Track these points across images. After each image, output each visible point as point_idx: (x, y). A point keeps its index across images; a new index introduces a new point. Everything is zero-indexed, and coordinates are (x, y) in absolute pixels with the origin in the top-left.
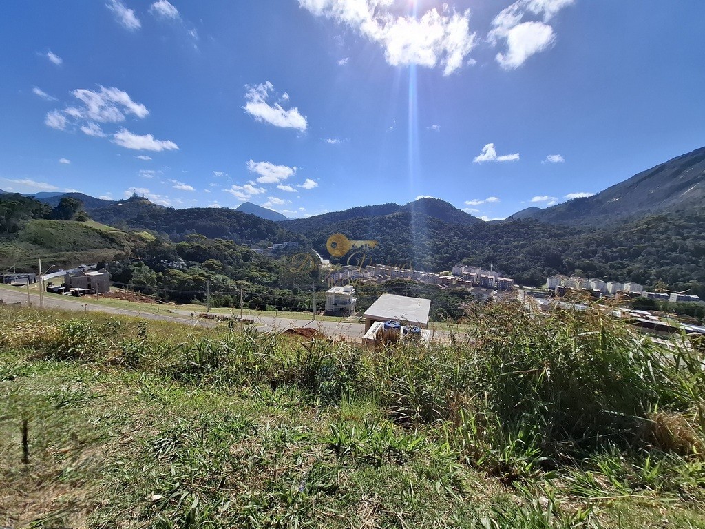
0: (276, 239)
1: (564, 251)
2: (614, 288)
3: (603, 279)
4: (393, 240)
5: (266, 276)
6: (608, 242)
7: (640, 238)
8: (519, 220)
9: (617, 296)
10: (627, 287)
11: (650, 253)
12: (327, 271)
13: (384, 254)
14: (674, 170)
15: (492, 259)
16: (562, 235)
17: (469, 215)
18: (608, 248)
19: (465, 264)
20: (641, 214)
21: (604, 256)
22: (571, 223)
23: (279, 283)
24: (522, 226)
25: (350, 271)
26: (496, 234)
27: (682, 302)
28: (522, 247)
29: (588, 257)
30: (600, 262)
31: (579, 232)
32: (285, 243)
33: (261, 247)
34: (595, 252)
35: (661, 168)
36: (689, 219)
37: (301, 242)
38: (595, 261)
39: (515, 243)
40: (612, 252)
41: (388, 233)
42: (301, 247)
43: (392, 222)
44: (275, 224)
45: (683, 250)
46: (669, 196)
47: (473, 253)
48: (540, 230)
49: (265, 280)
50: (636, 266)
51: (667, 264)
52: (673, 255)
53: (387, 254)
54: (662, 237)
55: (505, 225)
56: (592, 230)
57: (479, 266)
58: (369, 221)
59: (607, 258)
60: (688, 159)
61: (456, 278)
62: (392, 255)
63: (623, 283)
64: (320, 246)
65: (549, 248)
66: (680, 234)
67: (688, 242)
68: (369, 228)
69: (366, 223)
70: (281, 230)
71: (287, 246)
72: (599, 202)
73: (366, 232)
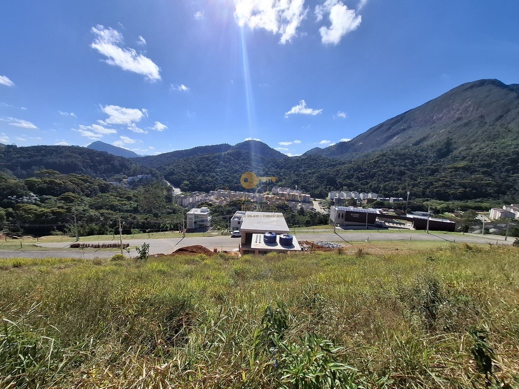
0: (130, 172)
1: (337, 175)
2: (364, 197)
3: (358, 191)
4: (228, 171)
5: (125, 205)
6: (359, 169)
7: (375, 166)
8: (310, 155)
9: (366, 201)
10: (370, 196)
11: (379, 175)
12: (178, 197)
13: (222, 182)
14: (388, 127)
15: (296, 182)
16: (335, 165)
17: (279, 153)
18: (359, 172)
19: (279, 186)
20: (374, 152)
21: (358, 178)
22: (339, 158)
23: (140, 208)
24: (312, 159)
25: (198, 196)
26: (297, 165)
27: (396, 202)
28: (313, 173)
29: (350, 179)
30: (356, 181)
31: (344, 163)
32: (140, 176)
33: (116, 180)
34: (353, 175)
35: (381, 125)
36: (396, 155)
37: (154, 175)
38: (353, 181)
39: (309, 171)
40: (361, 175)
41: (224, 166)
42: (154, 179)
43: (227, 158)
44: (128, 160)
45: (394, 173)
46: (385, 142)
47: (284, 178)
48: (323, 162)
49: (125, 208)
50: (373, 183)
51: (388, 181)
52: (390, 175)
53: (225, 181)
54: (385, 165)
55: (302, 159)
56: (350, 162)
57: (289, 187)
58: (210, 157)
59: (359, 179)
60: (394, 121)
61: (274, 197)
62: (228, 182)
63: (368, 193)
64: (171, 178)
65: (329, 174)
66: (392, 164)
67: (397, 168)
68: (210, 163)
69: (208, 159)
70: (134, 165)
71: (141, 179)
72: (353, 144)
73: (208, 166)
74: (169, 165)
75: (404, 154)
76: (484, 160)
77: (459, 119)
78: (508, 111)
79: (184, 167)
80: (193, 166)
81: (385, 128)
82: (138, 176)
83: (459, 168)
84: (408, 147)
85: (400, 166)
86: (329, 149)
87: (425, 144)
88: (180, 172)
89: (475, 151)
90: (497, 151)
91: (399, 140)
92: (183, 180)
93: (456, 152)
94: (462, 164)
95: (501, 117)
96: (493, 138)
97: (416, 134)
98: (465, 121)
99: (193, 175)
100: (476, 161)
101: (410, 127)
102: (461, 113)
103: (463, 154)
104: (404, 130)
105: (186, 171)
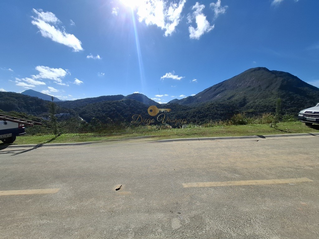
1: (187, 115)
6: (199, 112)
7: (208, 111)
11: (210, 116)
16: (186, 110)
18: (199, 114)
20: (207, 103)
21: (199, 117)
22: (189, 105)
24: (173, 105)
28: (174, 114)
29: (194, 117)
30: (197, 119)
31: (191, 109)
33: (44, 116)
34: (196, 116)
35: (211, 88)
36: (219, 104)
37: (71, 113)
40: (201, 115)
42: (72, 116)
43: (122, 104)
45: (218, 114)
46: (213, 97)
48: (179, 108)
52: (216, 116)
54: (213, 110)
55: (168, 106)
56: (195, 108)
58: (110, 103)
59: (199, 118)
64: (83, 115)
65: (182, 114)
66: (217, 109)
67: (219, 112)
68: (110, 106)
69: (109, 104)
70: (57, 106)
71: (63, 116)
72: (196, 98)
73: (109, 108)
74: (82, 107)
75: (223, 105)
76: (262, 109)
77: (249, 87)
78: (272, 84)
79: (93, 109)
80: (99, 108)
81: (213, 89)
82: (60, 114)
83: (250, 112)
84: (225, 100)
85: (221, 111)
86: (183, 100)
87: (233, 99)
88: (90, 112)
89: (257, 103)
90: (267, 104)
91: (220, 97)
92: (92, 117)
93: (248, 104)
94: (251, 110)
95: (268, 87)
96: (265, 97)
97: (229, 93)
98: (252, 88)
99: (99, 114)
100: (258, 109)
101: (225, 90)
102: (250, 84)
103: (252, 105)
104: (223, 91)
105: (94, 111)
